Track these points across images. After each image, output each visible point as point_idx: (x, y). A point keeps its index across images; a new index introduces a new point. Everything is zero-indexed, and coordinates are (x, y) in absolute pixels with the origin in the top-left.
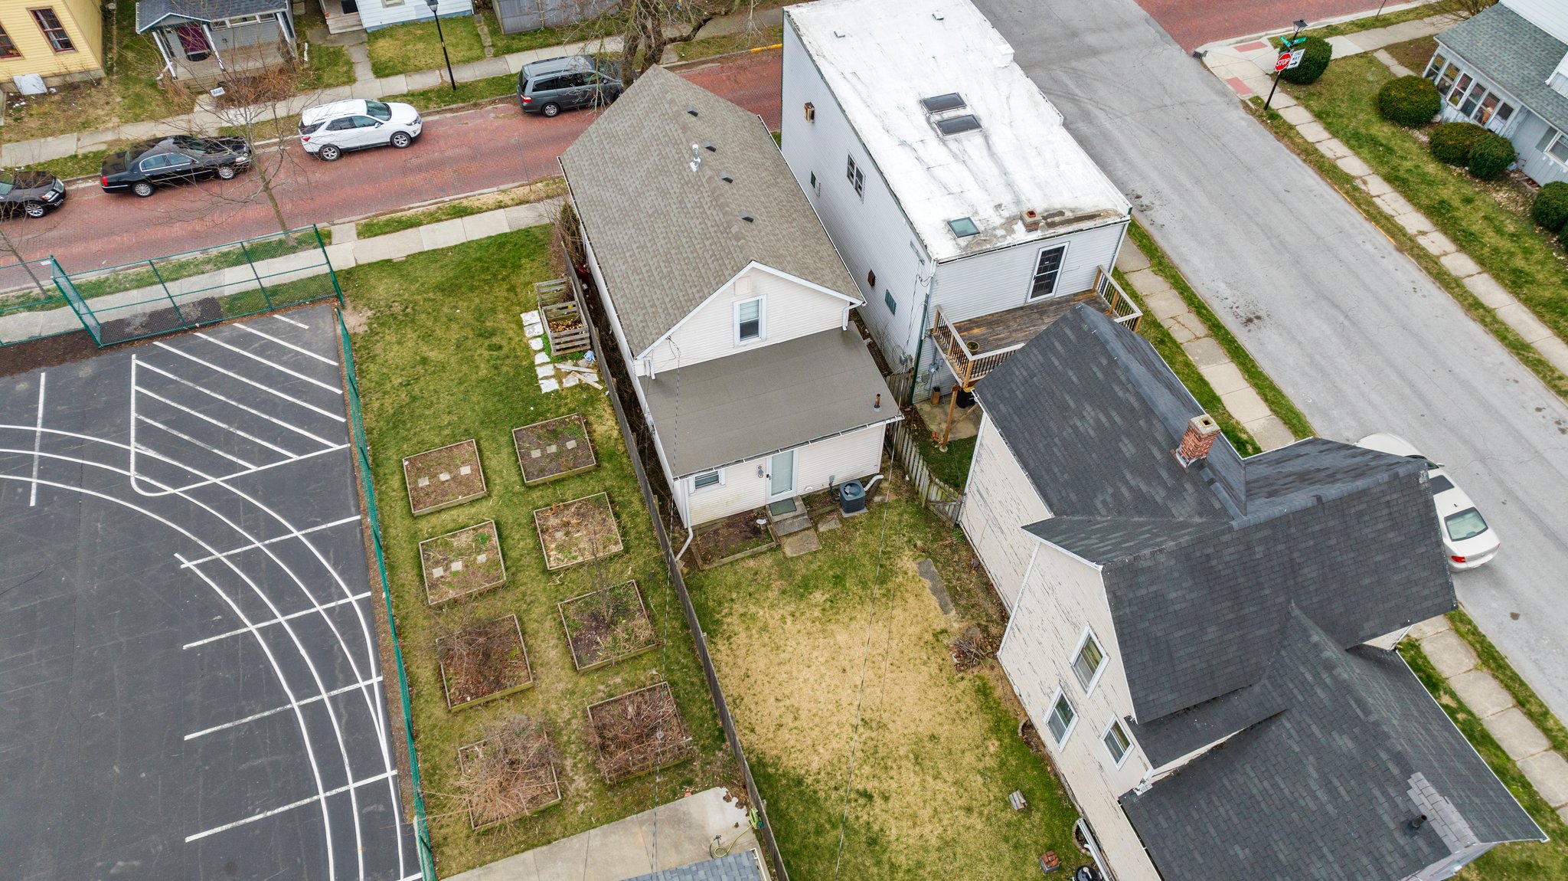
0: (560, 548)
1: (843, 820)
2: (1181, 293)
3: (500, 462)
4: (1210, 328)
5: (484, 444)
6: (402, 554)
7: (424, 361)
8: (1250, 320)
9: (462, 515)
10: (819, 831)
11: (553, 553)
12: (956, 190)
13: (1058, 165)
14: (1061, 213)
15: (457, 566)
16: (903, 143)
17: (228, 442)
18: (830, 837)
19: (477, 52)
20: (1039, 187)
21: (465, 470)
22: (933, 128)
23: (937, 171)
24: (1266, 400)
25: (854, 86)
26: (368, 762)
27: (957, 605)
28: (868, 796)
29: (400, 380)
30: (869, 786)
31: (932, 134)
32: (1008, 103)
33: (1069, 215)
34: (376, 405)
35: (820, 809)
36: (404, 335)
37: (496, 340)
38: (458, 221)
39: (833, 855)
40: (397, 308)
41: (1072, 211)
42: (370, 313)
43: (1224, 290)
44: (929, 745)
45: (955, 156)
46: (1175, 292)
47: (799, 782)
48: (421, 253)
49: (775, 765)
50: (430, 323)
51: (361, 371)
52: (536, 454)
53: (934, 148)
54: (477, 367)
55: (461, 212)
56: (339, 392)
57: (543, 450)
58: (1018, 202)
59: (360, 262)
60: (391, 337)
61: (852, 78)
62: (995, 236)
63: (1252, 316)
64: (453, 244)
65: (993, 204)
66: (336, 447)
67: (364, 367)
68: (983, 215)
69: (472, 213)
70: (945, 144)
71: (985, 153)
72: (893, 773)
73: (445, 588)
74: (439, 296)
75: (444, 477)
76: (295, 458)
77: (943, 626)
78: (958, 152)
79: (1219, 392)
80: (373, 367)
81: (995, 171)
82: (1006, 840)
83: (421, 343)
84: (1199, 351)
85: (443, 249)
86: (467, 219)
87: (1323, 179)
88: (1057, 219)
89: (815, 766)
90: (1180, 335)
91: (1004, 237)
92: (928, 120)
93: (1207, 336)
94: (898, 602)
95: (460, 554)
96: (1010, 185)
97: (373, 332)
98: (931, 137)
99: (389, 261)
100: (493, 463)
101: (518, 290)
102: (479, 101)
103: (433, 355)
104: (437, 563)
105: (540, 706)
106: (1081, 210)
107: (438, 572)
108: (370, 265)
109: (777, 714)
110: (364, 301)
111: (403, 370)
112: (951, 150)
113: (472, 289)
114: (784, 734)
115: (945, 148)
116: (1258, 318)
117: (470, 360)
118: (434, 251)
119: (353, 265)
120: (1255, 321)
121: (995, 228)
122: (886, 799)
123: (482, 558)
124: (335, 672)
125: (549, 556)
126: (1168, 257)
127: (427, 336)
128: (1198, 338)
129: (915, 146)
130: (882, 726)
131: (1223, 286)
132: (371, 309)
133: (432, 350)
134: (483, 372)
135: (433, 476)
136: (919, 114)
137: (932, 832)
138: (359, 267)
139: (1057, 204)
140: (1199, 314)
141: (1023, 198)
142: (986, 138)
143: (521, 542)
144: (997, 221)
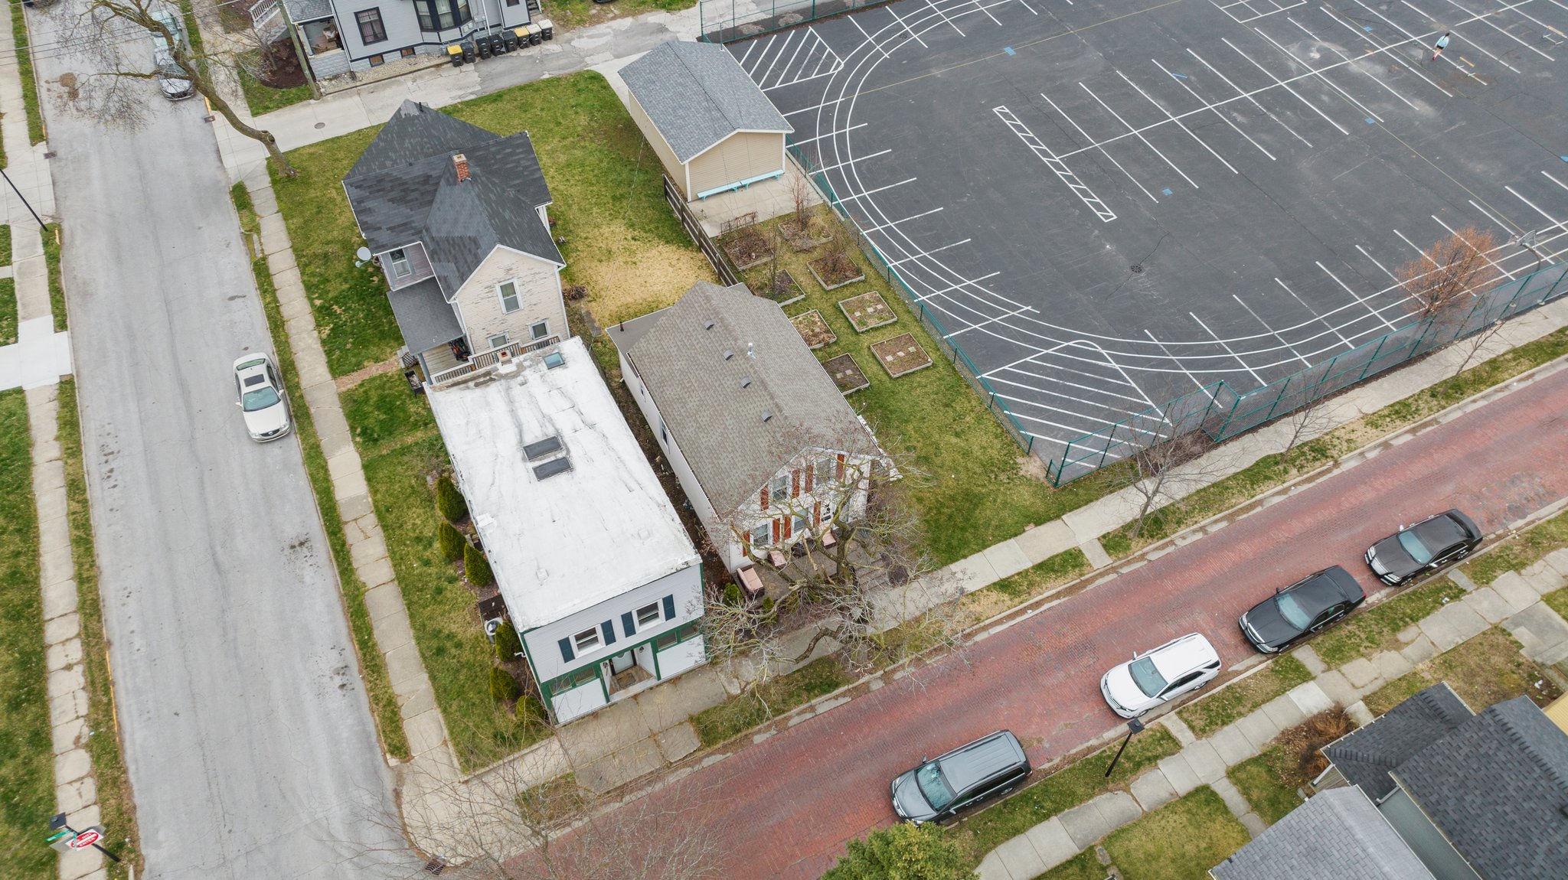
0: (814, 323)
1: (646, 232)
2: (350, 564)
3: (872, 369)
4: (340, 530)
5: (885, 378)
6: (906, 318)
7: (957, 435)
8: (302, 544)
9: (879, 337)
10: (657, 228)
11: (817, 319)
12: (555, 392)
13: (467, 424)
14: (477, 385)
15: (870, 310)
16: (592, 426)
17: (1058, 374)
18: (652, 226)
19: (1118, 849)
20: (488, 404)
21: (889, 358)
22: (565, 444)
23: (567, 405)
24: (327, 470)
25: (632, 476)
26: (876, 236)
27: (581, 315)
28: (634, 239)
29: (967, 419)
30: (633, 242)
31: (567, 440)
32: (494, 479)
33: (471, 384)
34: (974, 403)
35: (657, 235)
36: (984, 454)
37: (913, 455)
38: (1004, 576)
39: (650, 221)
40: (1003, 477)
41: (468, 388)
42: (1022, 473)
43: (309, 575)
44: (603, 258)
45: (550, 420)
46: (355, 565)
47: (667, 242)
48: (1016, 535)
49: (679, 246)
50: (970, 465)
51: (999, 426)
52: (849, 372)
53: (565, 425)
54: (916, 432)
55: (1004, 585)
56: (1005, 412)
57: (845, 375)
58: (509, 388)
59: (1059, 522)
60: (993, 453)
61: (633, 485)
62: (532, 360)
63: (298, 548)
64: (993, 547)
65: (528, 384)
66: (984, 376)
67: (999, 430)
68: (537, 376)
69: (995, 584)
70: (557, 430)
71: (525, 427)
72: (621, 247)
73: (872, 300)
74: (977, 490)
75: (901, 354)
76: (1006, 367)
77: (590, 304)
78: (548, 424)
79: (362, 472)
80: (992, 429)
81: (520, 412)
82: (571, 231)
83: (967, 448)
84: (360, 507)
85: (1000, 541)
86: (996, 579)
87: (122, 741)
88: (482, 380)
89: (661, 247)
90: (371, 520)
91: (525, 360)
92: (568, 452)
93: (346, 523)
94: (614, 314)
95: (870, 316)
96: (511, 402)
97: (1011, 454)
98: (568, 437)
99: (1038, 523)
100: (875, 368)
101: (914, 499)
102: (1071, 766)
103: (954, 440)
104: (882, 311)
105: (801, 259)
106: (460, 389)
107: (880, 307)
108: (1050, 519)
109: (681, 264)
110: (1034, 483)
111: (969, 427)
112: (553, 425)
113: (953, 498)
114: (676, 257)
115: (558, 427)
116: (293, 547)
117: (925, 437)
118: (1006, 539)
119: (1063, 517)
120: (297, 544)
121: (530, 366)
122: (626, 239)
123: (858, 314)
124: (911, 266)
125: (819, 317)
126: (344, 607)
127: (966, 454)
128: (356, 520)
129: (582, 425)
130: (626, 263)
131: (307, 579)
132: (1023, 476)
133: (957, 443)
134: (910, 427)
135: (908, 353)
136: (576, 458)
137: (605, 230)
138: (1058, 517)
139: (478, 391)
140: (344, 544)
141: (503, 393)
142: (521, 441)
143: (839, 324)
144: (527, 373)
